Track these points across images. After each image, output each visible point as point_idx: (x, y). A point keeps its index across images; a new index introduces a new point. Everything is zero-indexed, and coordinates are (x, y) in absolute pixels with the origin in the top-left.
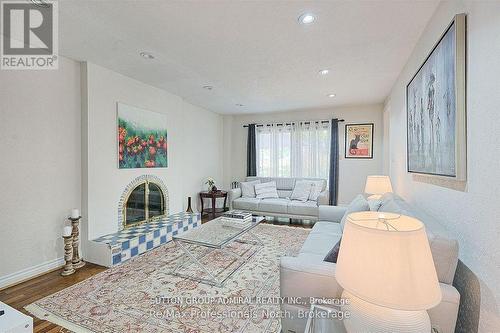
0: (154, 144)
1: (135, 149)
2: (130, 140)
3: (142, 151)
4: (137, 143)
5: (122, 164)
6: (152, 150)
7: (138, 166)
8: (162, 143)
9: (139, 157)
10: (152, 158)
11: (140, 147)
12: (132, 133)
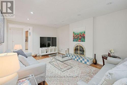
0: (81, 36)
1: (76, 37)
2: (75, 36)
3: (78, 38)
4: (76, 36)
5: (73, 41)
6: (80, 37)
7: (77, 41)
8: (83, 35)
9: (77, 39)
10: (80, 39)
11: (77, 37)
12: (75, 34)
